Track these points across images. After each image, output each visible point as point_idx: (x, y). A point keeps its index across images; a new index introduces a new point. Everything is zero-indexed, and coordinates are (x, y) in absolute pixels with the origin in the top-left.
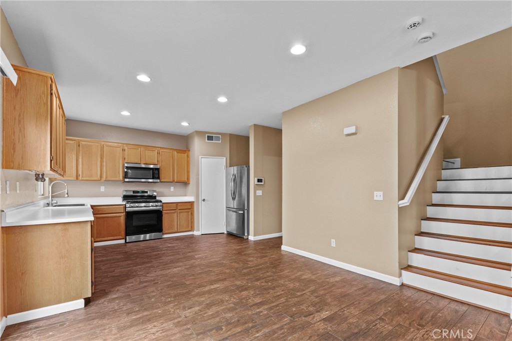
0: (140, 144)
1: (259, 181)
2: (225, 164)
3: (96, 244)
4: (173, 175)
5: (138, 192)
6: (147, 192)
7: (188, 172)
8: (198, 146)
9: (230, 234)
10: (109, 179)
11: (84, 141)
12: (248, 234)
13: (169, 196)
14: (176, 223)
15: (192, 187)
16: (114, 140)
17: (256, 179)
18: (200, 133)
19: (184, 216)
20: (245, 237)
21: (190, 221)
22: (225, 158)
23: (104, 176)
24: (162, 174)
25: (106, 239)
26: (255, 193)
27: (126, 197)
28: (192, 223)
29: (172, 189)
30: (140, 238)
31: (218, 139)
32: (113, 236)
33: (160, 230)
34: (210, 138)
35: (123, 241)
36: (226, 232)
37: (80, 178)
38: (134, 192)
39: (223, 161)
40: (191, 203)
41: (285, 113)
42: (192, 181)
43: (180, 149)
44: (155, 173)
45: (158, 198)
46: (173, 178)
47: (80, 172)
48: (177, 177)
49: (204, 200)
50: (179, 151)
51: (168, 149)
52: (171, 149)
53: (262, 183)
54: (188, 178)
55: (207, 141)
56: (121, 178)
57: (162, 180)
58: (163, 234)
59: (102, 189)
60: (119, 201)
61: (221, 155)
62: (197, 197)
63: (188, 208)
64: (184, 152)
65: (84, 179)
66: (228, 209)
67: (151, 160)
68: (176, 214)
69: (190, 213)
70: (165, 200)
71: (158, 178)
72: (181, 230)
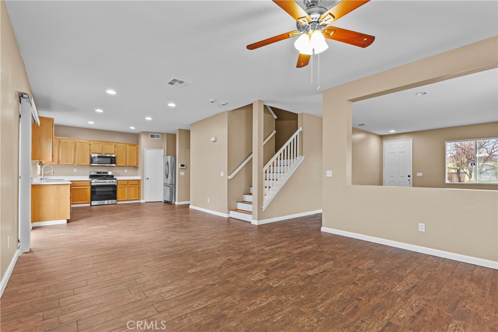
0: (102, 140)
1: (182, 166)
2: (163, 154)
3: (73, 206)
4: (126, 161)
5: (100, 173)
6: (107, 173)
7: (137, 159)
8: (144, 141)
9: (166, 202)
10: (80, 164)
11: (63, 139)
12: (175, 201)
13: (122, 176)
14: (127, 194)
15: (139, 170)
16: (83, 139)
17: (180, 165)
18: (146, 133)
19: (132, 190)
20: (173, 203)
21: (137, 193)
22: (163, 150)
23: (77, 162)
24: (118, 161)
25: (77, 202)
26: (179, 174)
27: (92, 176)
28: (139, 194)
29: (126, 171)
30: (104, 202)
31: (158, 136)
32: (82, 201)
33: (115, 198)
34: (152, 136)
35: (89, 205)
36: (163, 201)
37: (60, 163)
38: (97, 173)
39: (162, 152)
40: (139, 181)
41: (191, 124)
42: (140, 166)
43: (132, 143)
44: (113, 160)
45: (115, 177)
46: (126, 163)
47: (60, 159)
48: (129, 162)
49: (148, 179)
50: (131, 145)
51: (123, 143)
52: (125, 143)
53: (185, 167)
54: (137, 164)
55: (150, 138)
56: (88, 163)
57: (118, 165)
58: (117, 201)
59: (75, 170)
60: (87, 178)
61: (161, 148)
62: (143, 177)
63: (137, 184)
64: (135, 145)
65: (63, 163)
66: (165, 185)
67: (110, 151)
68: (127, 188)
69: (137, 188)
70: (118, 178)
71: (115, 163)
72: (130, 199)
